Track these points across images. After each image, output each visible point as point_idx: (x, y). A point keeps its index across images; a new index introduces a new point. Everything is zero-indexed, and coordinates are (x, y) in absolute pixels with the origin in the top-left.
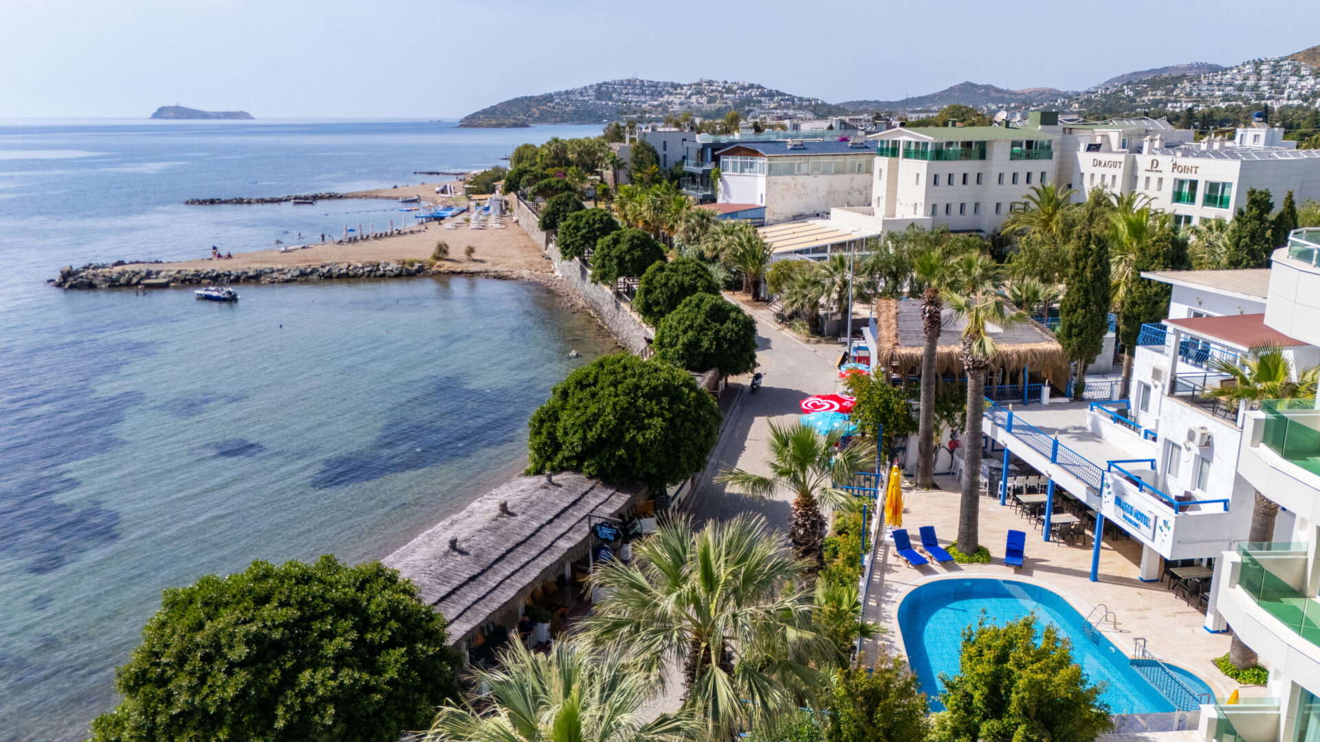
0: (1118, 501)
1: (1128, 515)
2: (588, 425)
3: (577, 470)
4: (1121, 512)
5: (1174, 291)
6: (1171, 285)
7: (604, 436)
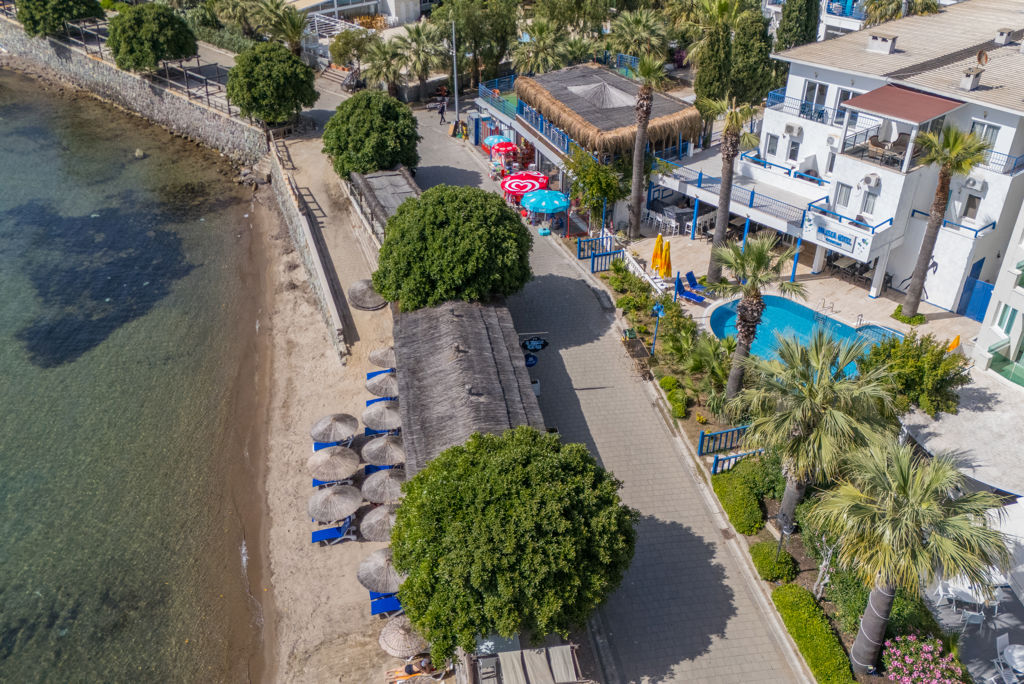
0: (821, 230)
1: (830, 238)
2: (464, 260)
3: (457, 298)
4: (823, 237)
5: (791, 68)
6: (789, 63)
7: (480, 266)
